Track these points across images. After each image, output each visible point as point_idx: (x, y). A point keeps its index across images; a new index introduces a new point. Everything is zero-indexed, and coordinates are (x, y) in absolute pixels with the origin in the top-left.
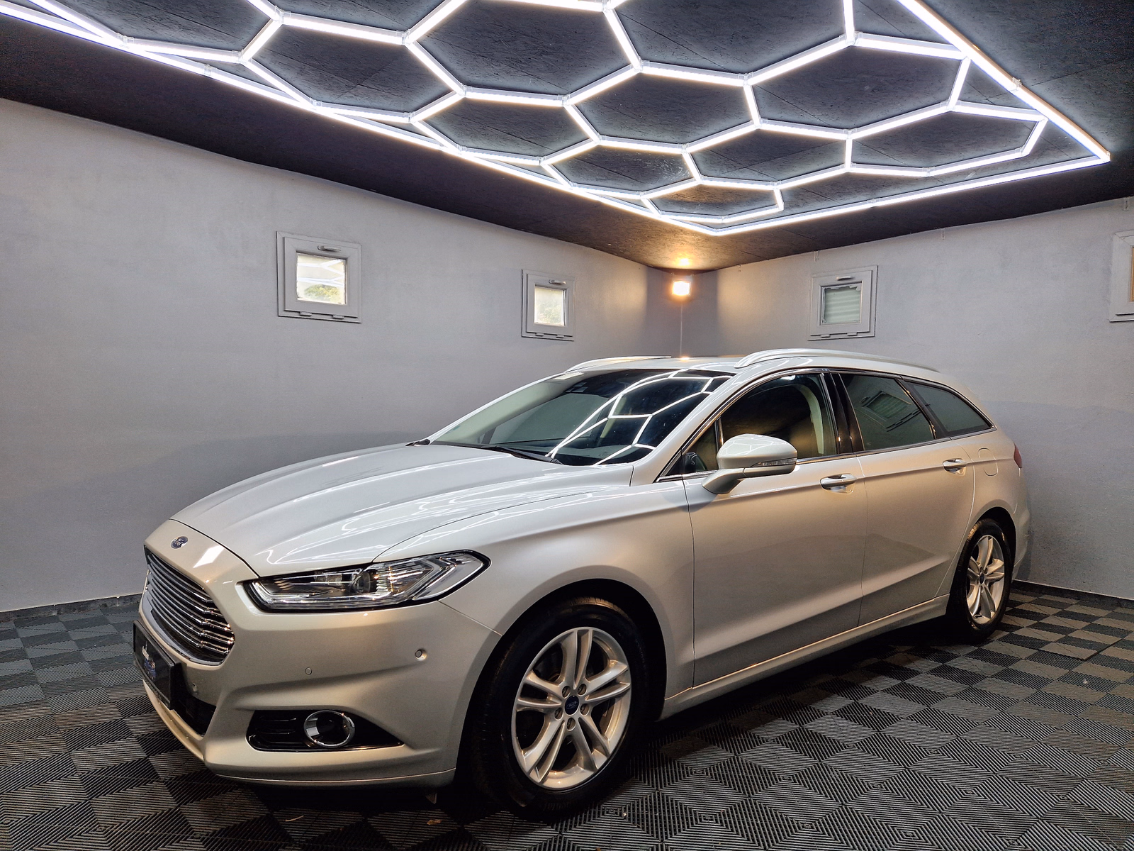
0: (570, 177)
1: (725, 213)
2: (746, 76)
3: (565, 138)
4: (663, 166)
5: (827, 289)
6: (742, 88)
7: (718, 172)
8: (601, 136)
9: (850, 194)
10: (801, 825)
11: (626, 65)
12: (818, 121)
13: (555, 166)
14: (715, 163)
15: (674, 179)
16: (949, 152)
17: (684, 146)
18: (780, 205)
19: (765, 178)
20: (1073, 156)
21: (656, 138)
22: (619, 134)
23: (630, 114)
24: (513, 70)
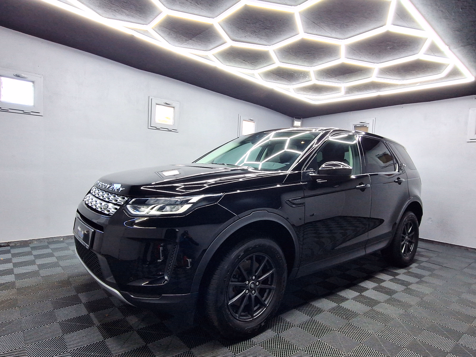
0: (264, 79)
1: (320, 95)
2: (343, 41)
3: (266, 63)
4: (301, 75)
5: (355, 126)
6: (341, 45)
7: (322, 79)
8: (280, 62)
11: (297, 34)
12: (366, 60)
13: (260, 74)
14: (322, 75)
15: (304, 81)
16: (413, 74)
17: (311, 68)
18: (342, 93)
19: (340, 82)
20: (460, 77)
21: (301, 65)
22: (287, 62)
23: (294, 54)
24: (252, 35)
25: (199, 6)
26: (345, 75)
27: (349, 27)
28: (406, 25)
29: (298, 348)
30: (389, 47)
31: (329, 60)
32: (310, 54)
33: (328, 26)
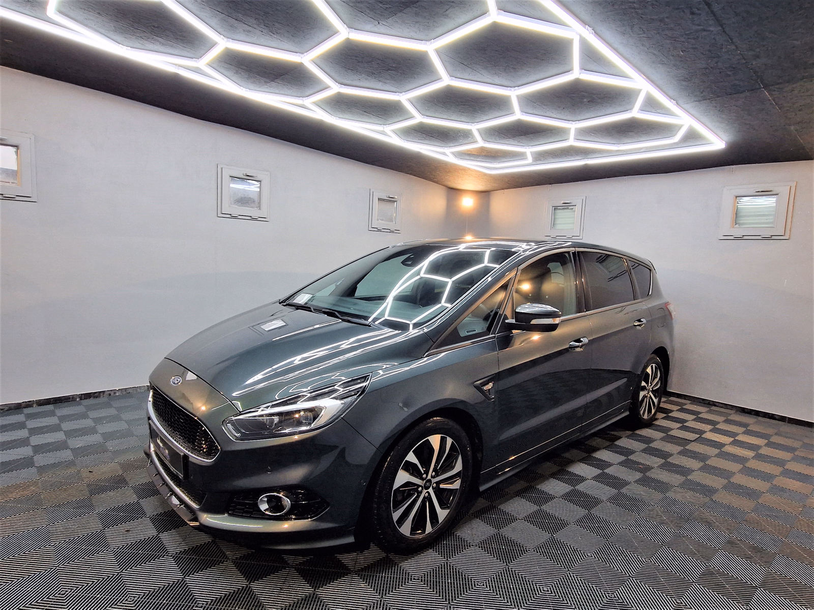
0: (402, 137)
1: (497, 162)
2: (513, 89)
3: (399, 117)
4: (460, 134)
5: (556, 208)
6: (510, 96)
7: (494, 139)
8: (422, 116)
9: (572, 155)
10: (528, 549)
11: (439, 79)
12: (555, 116)
13: (394, 131)
14: (492, 135)
15: (466, 142)
17: (473, 124)
18: (530, 159)
19: (522, 145)
21: (456, 119)
22: (434, 115)
23: (441, 105)
24: (369, 78)
25: (275, 37)
26: (528, 136)
27: (517, 71)
28: (604, 71)
29: (411, 576)
30: (585, 100)
31: (498, 114)
32: (467, 106)
33: (486, 68)
